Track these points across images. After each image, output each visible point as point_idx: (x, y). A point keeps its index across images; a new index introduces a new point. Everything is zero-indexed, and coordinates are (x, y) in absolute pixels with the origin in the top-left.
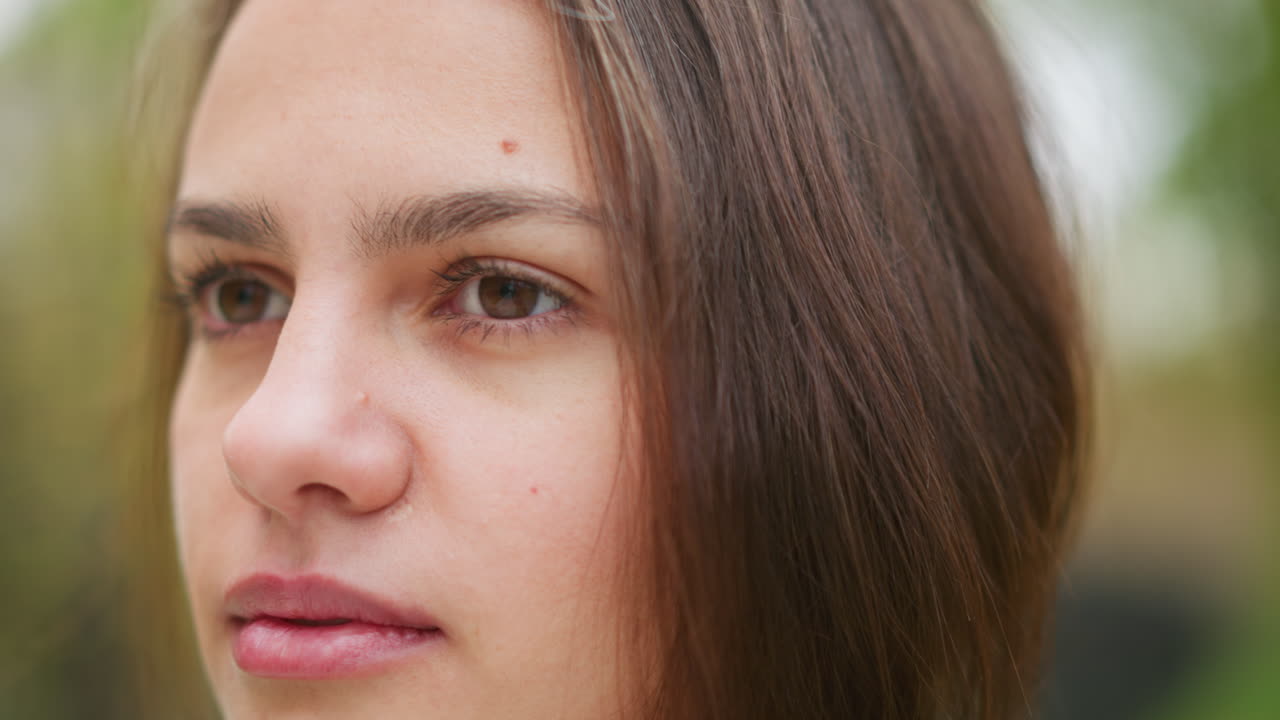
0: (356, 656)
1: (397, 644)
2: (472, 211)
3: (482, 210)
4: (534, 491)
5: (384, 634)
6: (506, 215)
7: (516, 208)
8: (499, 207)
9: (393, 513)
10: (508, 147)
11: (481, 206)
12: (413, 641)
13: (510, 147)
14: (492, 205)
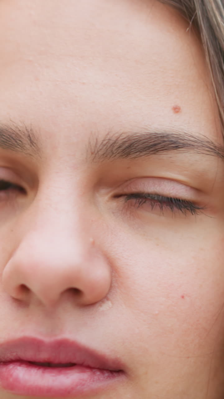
0: (84, 385)
1: (101, 379)
2: (160, 143)
3: (164, 144)
4: (183, 297)
5: (94, 373)
6: (177, 147)
7: (183, 144)
8: (174, 143)
9: (101, 306)
10: (176, 110)
11: (164, 141)
12: (109, 376)
13: (177, 110)
14: (172, 141)
